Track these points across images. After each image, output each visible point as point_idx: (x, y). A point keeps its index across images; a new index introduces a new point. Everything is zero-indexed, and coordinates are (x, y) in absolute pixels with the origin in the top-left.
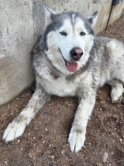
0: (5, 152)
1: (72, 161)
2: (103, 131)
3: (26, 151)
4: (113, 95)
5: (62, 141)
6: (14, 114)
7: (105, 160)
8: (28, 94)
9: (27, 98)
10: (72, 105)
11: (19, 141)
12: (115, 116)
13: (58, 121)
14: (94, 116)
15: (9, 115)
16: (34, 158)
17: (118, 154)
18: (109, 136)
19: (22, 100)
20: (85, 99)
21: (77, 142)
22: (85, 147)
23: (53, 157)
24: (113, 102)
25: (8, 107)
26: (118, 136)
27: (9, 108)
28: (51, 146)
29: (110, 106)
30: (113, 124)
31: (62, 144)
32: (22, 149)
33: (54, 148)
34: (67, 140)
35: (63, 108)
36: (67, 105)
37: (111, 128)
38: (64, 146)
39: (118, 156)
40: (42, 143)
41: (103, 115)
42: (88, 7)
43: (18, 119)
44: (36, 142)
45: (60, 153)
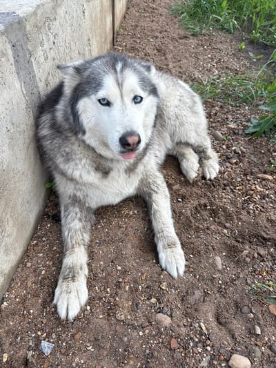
0: (77, 336)
1: (181, 291)
2: (197, 230)
3: (109, 315)
4: (187, 172)
5: (155, 271)
6: (46, 272)
7: (220, 267)
8: (49, 225)
9: (51, 232)
10: (136, 212)
11: (88, 308)
12: (203, 201)
13: (129, 246)
14: (176, 214)
15: (40, 278)
16: (129, 317)
17: (231, 251)
18: (210, 232)
19: (44, 241)
20: (156, 193)
21: (178, 261)
22: (187, 263)
23: (153, 300)
24: (191, 181)
25: (29, 265)
26: (220, 228)
27: (31, 266)
28: (142, 287)
29: (189, 189)
30: (206, 214)
31: (156, 275)
32: (101, 317)
33: (147, 287)
34: (161, 267)
35: (125, 223)
36: (128, 214)
37: (206, 220)
38: (162, 277)
39: (232, 253)
40: (126, 291)
41: (188, 207)
42: (84, 12)
43: (68, 275)
44: (116, 294)
45: (161, 288)
